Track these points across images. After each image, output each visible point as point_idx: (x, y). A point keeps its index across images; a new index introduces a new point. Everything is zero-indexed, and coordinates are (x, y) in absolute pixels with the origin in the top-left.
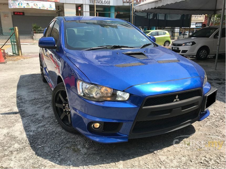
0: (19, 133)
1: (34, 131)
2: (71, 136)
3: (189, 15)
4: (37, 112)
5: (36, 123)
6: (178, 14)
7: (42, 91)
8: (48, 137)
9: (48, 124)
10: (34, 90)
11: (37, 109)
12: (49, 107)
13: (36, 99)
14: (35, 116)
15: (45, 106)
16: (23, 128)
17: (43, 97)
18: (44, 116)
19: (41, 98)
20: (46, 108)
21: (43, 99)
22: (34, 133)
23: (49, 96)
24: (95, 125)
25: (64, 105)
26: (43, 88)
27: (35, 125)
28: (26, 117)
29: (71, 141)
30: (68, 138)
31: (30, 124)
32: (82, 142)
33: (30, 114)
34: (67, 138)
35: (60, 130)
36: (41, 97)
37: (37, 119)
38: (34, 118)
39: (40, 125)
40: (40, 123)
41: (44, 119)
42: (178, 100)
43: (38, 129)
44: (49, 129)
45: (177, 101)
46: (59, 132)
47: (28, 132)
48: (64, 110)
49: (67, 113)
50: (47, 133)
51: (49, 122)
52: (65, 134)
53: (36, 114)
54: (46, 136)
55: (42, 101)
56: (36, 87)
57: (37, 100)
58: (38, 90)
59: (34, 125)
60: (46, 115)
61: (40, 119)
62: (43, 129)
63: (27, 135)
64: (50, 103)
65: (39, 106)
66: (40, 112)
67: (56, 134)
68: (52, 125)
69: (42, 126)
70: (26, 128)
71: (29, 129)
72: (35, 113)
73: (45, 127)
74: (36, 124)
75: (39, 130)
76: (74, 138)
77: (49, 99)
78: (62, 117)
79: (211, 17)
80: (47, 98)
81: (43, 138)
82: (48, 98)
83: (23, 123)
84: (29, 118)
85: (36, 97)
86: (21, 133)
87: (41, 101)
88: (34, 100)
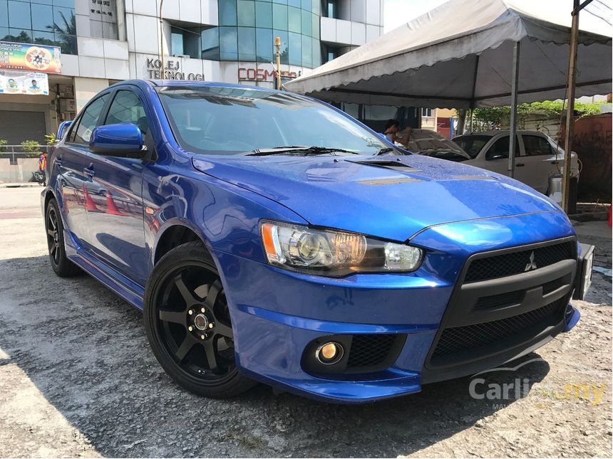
0: (41, 416)
1: (88, 405)
2: (219, 408)
3: (416, 110)
4: (75, 355)
5: (83, 383)
6: (390, 106)
7: (64, 299)
8: (146, 418)
9: (126, 383)
10: (39, 298)
11: (70, 346)
12: (108, 339)
13: (53, 320)
14: (71, 365)
15: (94, 337)
16: (45, 401)
17: (75, 314)
18: (103, 361)
19: (72, 318)
20: (101, 341)
21: (78, 319)
22: (92, 412)
23: (93, 310)
24: (323, 351)
25: (191, 312)
26: (66, 292)
27: (87, 389)
28: (42, 370)
29: (223, 420)
30: (212, 414)
31: (67, 389)
32: (259, 419)
33: (55, 360)
34: (208, 413)
35: (173, 394)
36: (71, 315)
37: (85, 372)
38: (70, 371)
39: (101, 387)
40: (99, 382)
41: (107, 370)
42: (534, 267)
43: (100, 399)
44: (137, 396)
45: (531, 269)
46: (174, 401)
47: (69, 409)
48: (190, 329)
49: (203, 337)
50: (137, 406)
51: (127, 376)
52: (197, 405)
53: (73, 361)
54: (136, 415)
55: (79, 326)
56: (40, 292)
57: (60, 324)
58: (51, 297)
59: (81, 390)
60: (110, 360)
61: (93, 371)
62: (117, 397)
63: (70, 419)
64: (104, 328)
65: (75, 337)
66: (86, 354)
67: (166, 405)
68: (142, 383)
69: (110, 390)
70: (58, 399)
71: (66, 401)
72: (69, 357)
73: (122, 392)
74: (85, 386)
75: (105, 400)
76: (229, 411)
77: (101, 319)
78: (181, 353)
79: (465, 115)
80: (89, 316)
81: (130, 421)
82: (94, 317)
83: (39, 388)
84: (52, 373)
85: (54, 315)
86: (47, 417)
87: (74, 325)
88: (49, 322)
